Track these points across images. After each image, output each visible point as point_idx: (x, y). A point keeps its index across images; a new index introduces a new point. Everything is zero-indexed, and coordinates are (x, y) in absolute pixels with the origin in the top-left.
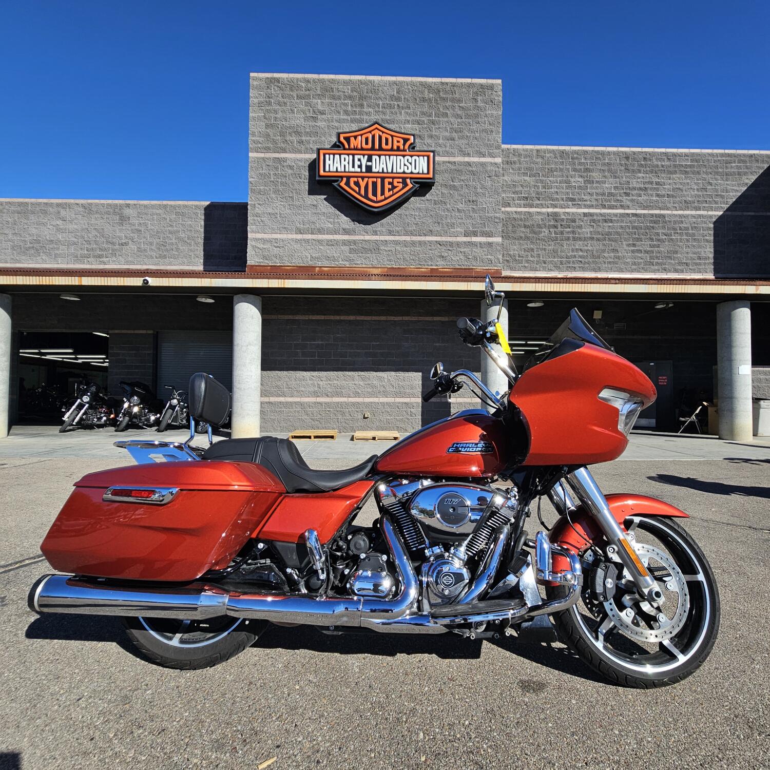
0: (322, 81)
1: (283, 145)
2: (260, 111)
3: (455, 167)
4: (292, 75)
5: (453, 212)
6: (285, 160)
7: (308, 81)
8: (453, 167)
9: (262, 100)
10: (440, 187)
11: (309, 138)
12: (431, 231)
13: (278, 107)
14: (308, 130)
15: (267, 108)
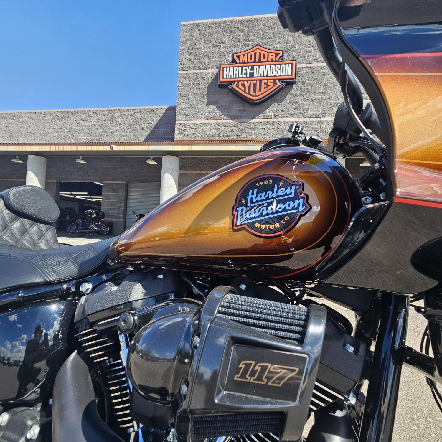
0: (224, 22)
1: (199, 65)
2: (186, 45)
3: (311, 71)
4: (206, 21)
5: (308, 100)
6: (199, 74)
7: (216, 23)
8: (309, 71)
9: (188, 38)
10: (299, 85)
11: (215, 59)
12: (292, 115)
13: (197, 41)
14: (214, 54)
15: (191, 43)
